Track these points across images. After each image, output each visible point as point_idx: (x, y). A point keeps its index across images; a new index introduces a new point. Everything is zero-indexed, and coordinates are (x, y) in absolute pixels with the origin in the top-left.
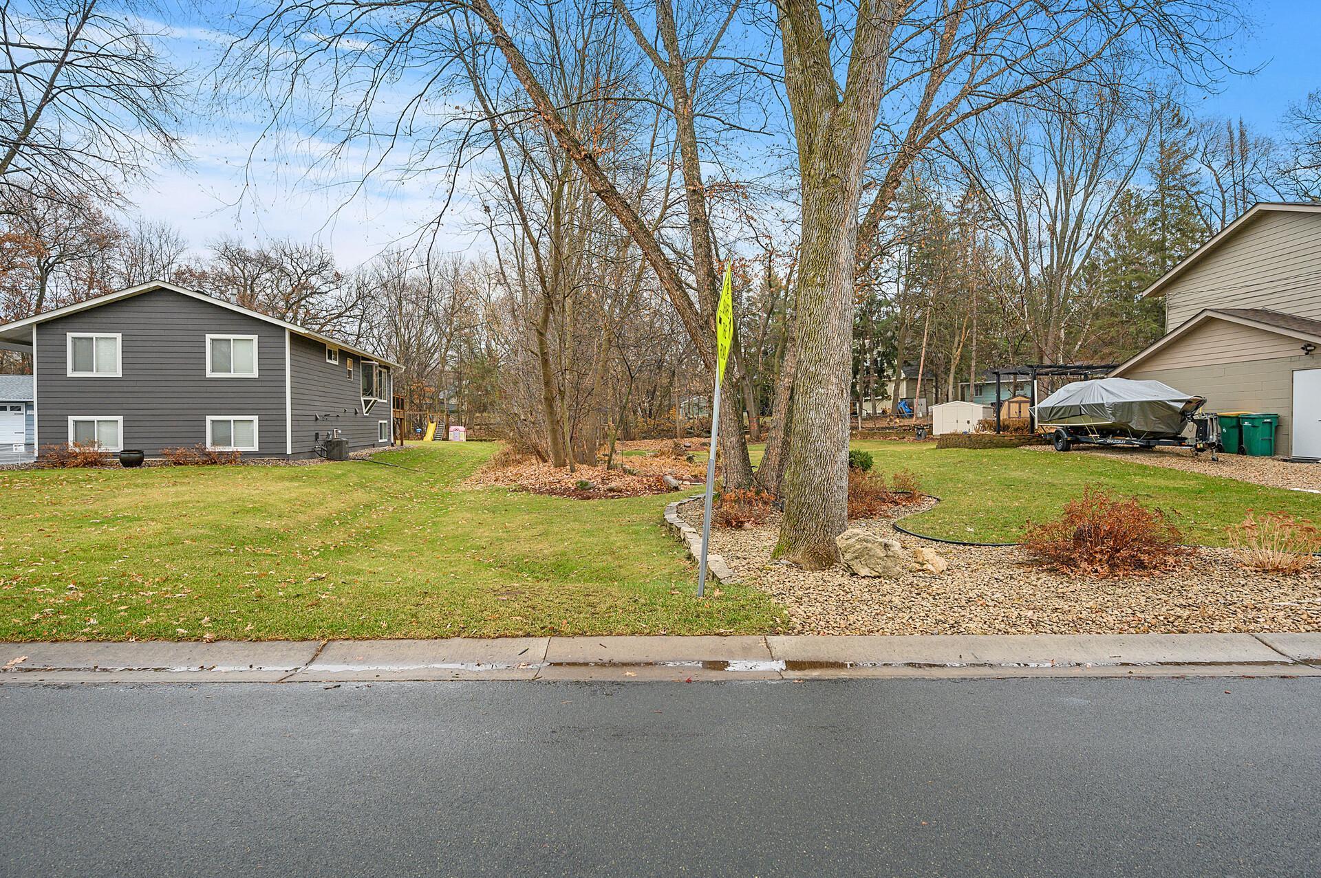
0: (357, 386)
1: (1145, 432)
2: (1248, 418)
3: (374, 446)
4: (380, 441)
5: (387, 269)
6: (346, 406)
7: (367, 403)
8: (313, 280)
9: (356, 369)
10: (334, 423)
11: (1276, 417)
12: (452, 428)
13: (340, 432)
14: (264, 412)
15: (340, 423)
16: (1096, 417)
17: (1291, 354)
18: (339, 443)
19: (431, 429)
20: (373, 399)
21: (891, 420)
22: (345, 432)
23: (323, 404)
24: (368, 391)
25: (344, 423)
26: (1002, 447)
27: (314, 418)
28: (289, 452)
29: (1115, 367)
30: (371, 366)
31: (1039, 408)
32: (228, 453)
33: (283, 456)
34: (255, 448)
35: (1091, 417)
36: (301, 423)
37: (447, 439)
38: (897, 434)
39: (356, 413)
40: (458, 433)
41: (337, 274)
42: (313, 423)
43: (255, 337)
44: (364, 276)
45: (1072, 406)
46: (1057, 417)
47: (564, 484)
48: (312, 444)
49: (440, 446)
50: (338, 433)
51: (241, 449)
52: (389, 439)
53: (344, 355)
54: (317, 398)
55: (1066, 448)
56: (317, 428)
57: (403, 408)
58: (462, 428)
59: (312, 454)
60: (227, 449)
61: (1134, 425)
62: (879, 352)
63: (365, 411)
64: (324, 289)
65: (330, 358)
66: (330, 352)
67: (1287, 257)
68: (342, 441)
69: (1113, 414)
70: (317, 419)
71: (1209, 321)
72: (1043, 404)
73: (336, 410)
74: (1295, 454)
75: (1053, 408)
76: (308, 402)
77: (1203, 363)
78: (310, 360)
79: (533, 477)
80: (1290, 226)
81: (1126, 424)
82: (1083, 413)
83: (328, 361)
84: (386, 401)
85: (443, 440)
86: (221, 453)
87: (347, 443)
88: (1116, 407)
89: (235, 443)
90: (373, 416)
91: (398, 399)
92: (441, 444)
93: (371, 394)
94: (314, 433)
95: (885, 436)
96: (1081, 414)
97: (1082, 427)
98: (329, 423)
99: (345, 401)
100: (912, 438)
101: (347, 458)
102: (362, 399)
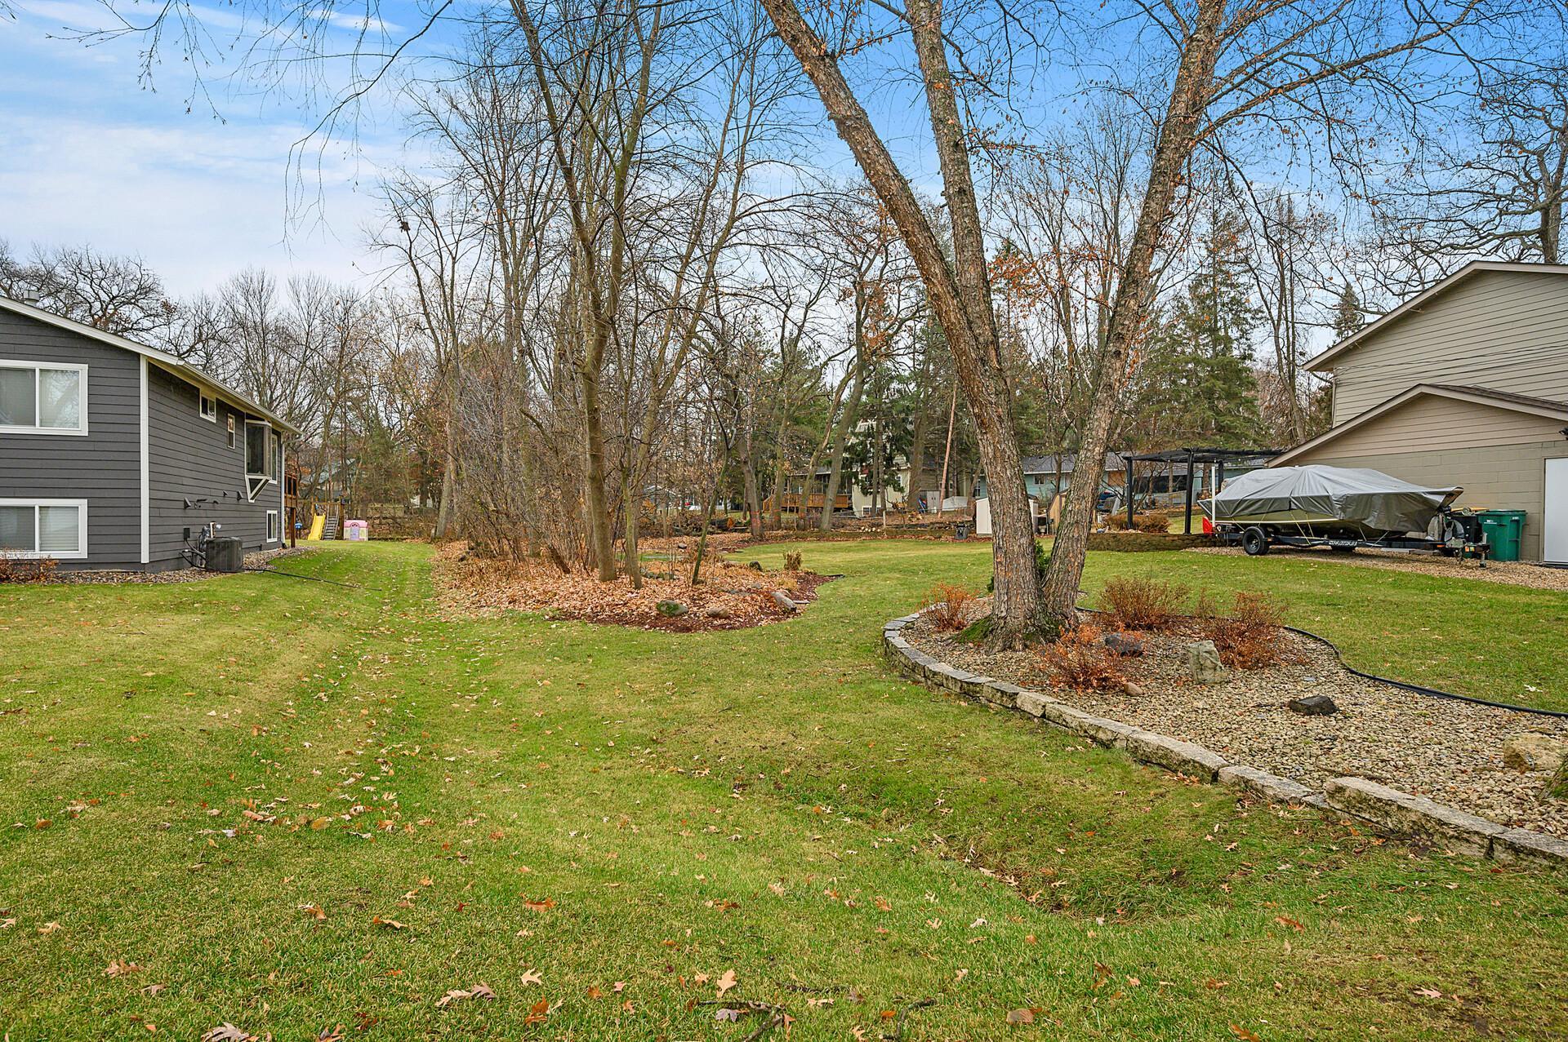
0: (241, 457)
1: (1384, 531)
2: (1489, 515)
3: (260, 548)
4: (269, 541)
5: (243, 301)
6: (226, 487)
7: (254, 483)
8: (125, 310)
9: (240, 433)
10: (210, 514)
11: (1523, 514)
12: (348, 523)
13: (219, 526)
14: (97, 493)
15: (217, 514)
16: (1312, 512)
17: (1540, 439)
18: (228, 546)
19: (318, 523)
20: (264, 478)
21: (913, 516)
22: (226, 528)
23: (193, 482)
24: (256, 465)
25: (225, 514)
26: (1164, 549)
27: (182, 505)
28: (145, 559)
29: (1279, 454)
30: (262, 428)
31: (1217, 501)
32: (31, 562)
33: (135, 565)
34: (82, 553)
35: (1307, 512)
36: (164, 513)
37: (340, 537)
38: (931, 532)
39: (239, 498)
40: (357, 530)
41: (165, 305)
42: (180, 513)
43: (83, 368)
44: (209, 309)
45: (1276, 499)
46: (1246, 512)
47: (634, 607)
48: (179, 546)
49: (333, 548)
50: (216, 529)
51: (56, 555)
52: (279, 538)
53: (226, 408)
54: (187, 473)
55: (1263, 551)
56: (187, 521)
57: (295, 494)
58: (363, 523)
59: (180, 562)
60: (29, 555)
61: (1371, 523)
62: (888, 437)
63: (250, 496)
64: (147, 323)
65: (205, 412)
66: (205, 401)
67: (1509, 326)
68: (232, 542)
69: (1343, 509)
70: (186, 506)
71: (1423, 397)
72: (1222, 496)
73: (214, 492)
74: (1547, 558)
75: (1242, 501)
76: (173, 480)
77: (1411, 449)
78: (175, 409)
79: (575, 596)
80: (1514, 289)
81: (1360, 522)
82: (1293, 506)
83: (202, 415)
84: (275, 482)
85: (337, 538)
86: (18, 563)
87: (240, 543)
88: (1348, 501)
89: (41, 544)
90: (259, 503)
91: (290, 479)
92: (333, 545)
93: (261, 470)
94: (181, 529)
95: (917, 535)
96: (1290, 509)
97: (1294, 526)
98: (203, 514)
99: (222, 479)
100: (950, 538)
101: (240, 569)
102: (247, 477)
